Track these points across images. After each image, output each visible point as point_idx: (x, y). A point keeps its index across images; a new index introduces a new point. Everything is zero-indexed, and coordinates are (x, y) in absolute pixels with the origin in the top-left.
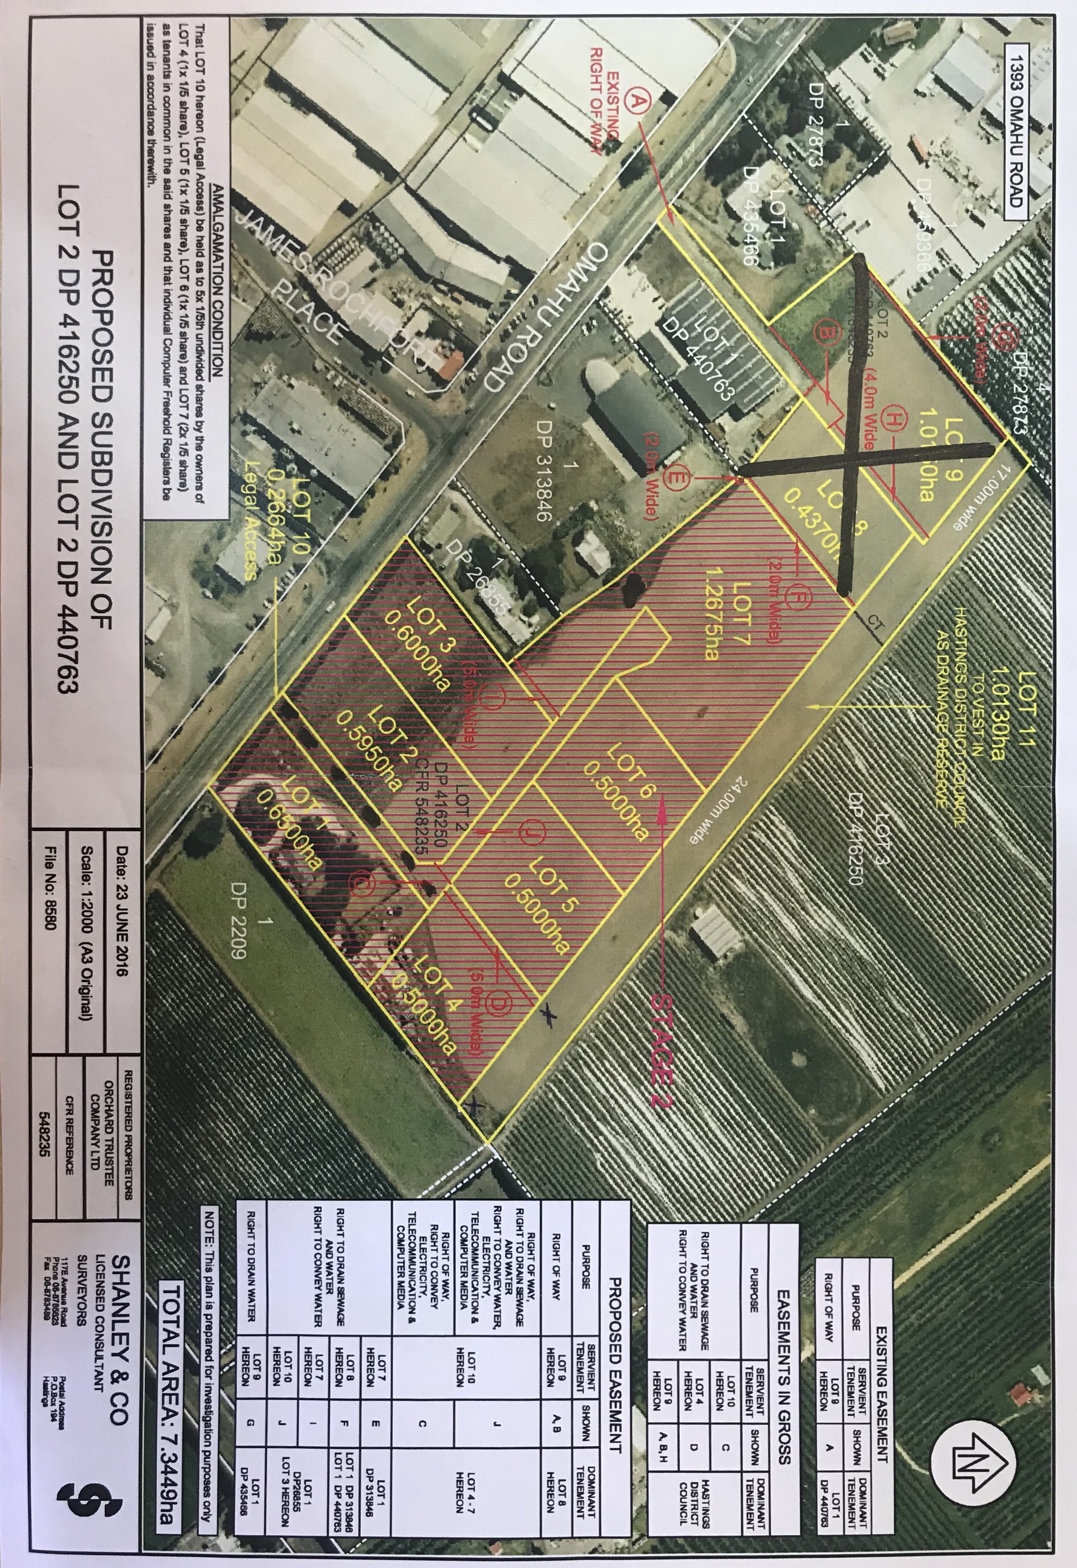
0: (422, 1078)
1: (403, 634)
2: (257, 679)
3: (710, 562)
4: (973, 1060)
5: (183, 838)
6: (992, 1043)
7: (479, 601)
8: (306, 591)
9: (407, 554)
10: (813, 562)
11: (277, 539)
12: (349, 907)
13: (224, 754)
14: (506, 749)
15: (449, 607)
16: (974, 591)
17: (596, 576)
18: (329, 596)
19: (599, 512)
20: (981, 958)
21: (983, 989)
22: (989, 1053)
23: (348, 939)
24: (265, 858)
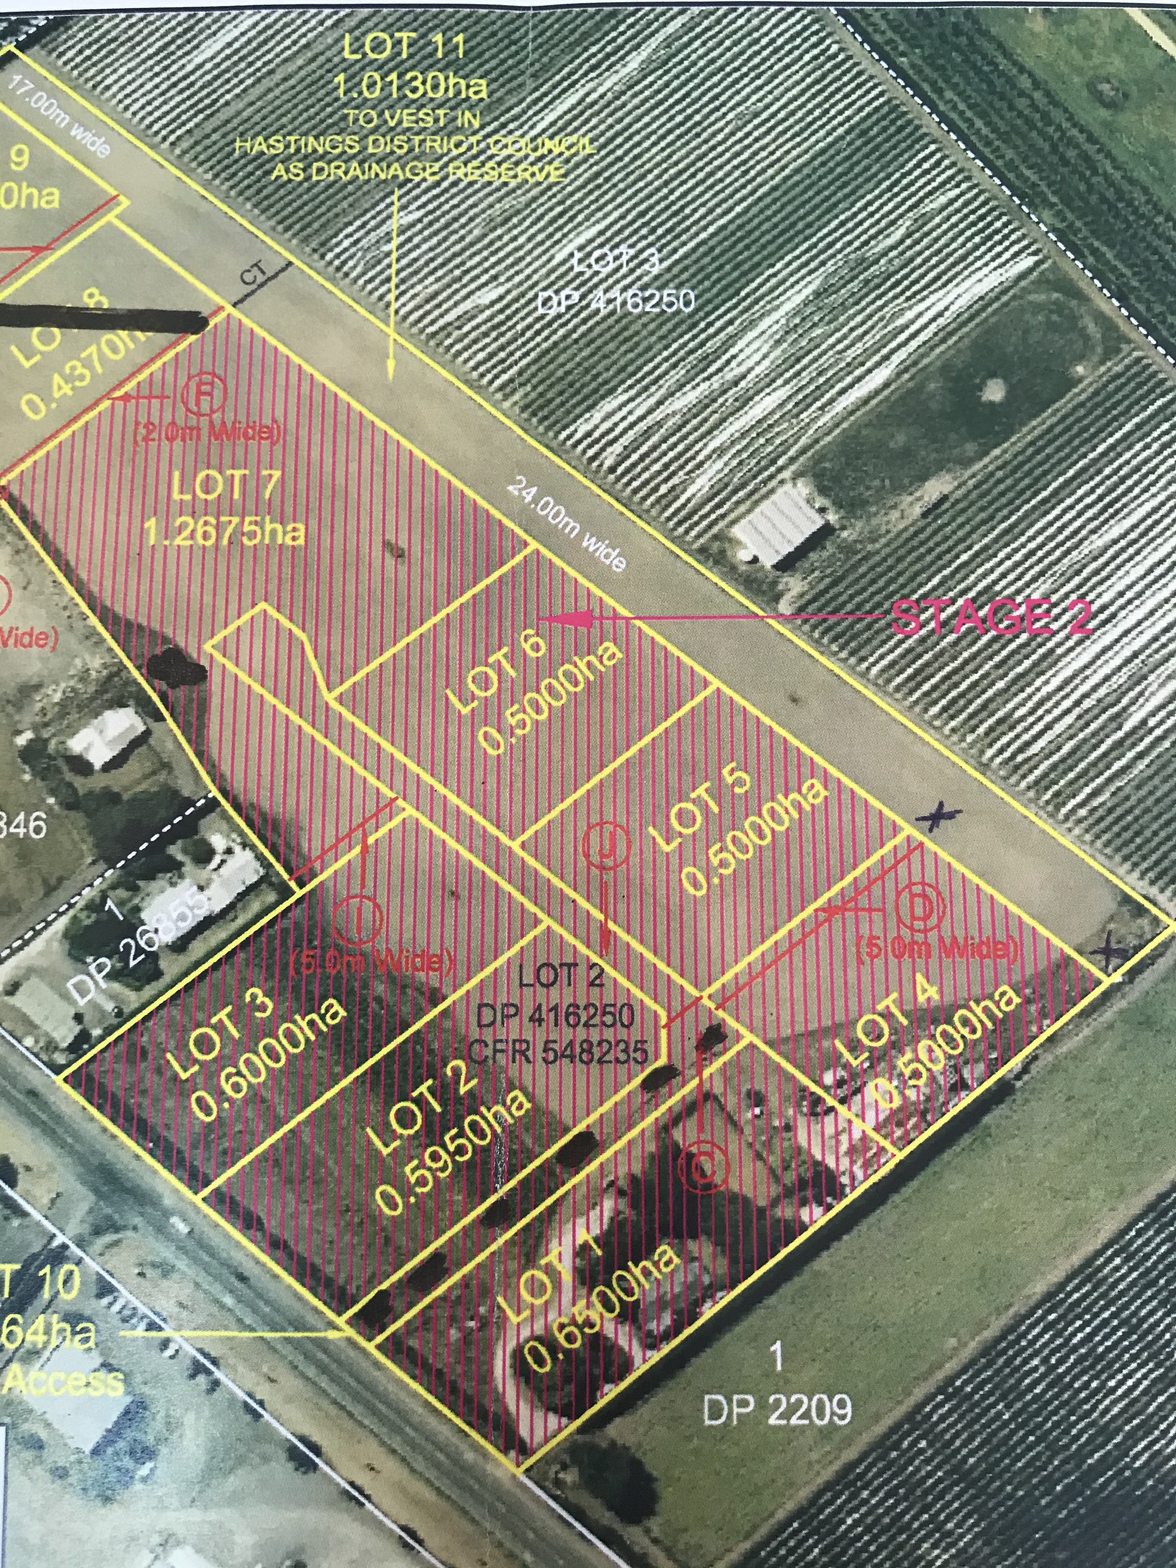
0: (1063, 1049)
1: (236, 1088)
2: (311, 1372)
3: (135, 540)
4: (979, 123)
5: (617, 1526)
6: (949, 94)
7: (181, 945)
8: (149, 1272)
9: (90, 1078)
10: (146, 373)
11: (47, 1332)
12: (748, 1191)
13: (455, 1440)
14: (455, 894)
15: (190, 1000)
16: (209, 127)
17: (147, 733)
18: (162, 1230)
19: (35, 728)
20: (810, 112)
21: (861, 109)
22: (966, 99)
23: (809, 1193)
24: (655, 1357)
